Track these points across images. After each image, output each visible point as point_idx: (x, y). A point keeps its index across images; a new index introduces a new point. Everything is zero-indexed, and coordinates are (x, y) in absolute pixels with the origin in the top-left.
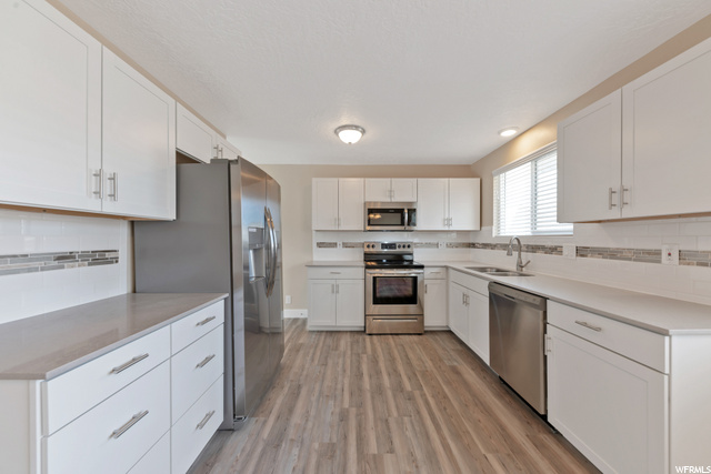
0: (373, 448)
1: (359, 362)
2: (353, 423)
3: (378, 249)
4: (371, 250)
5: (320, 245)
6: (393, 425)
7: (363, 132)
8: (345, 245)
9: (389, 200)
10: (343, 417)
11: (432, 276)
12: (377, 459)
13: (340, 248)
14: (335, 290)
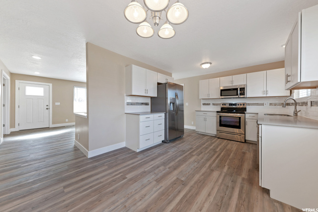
2: (193, 150)
3: (227, 106)
4: (224, 106)
5: (204, 104)
7: (211, 63)
8: (214, 104)
9: (231, 85)
11: (250, 118)
13: (211, 105)
14: (205, 120)
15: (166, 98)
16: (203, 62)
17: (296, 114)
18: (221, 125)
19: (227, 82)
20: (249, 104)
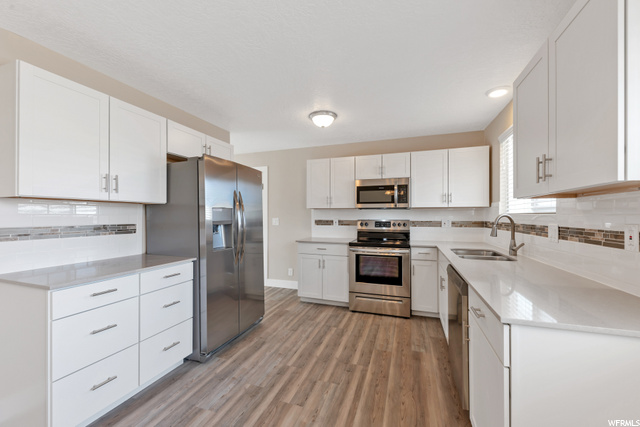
0: (288, 398)
1: (326, 333)
2: (286, 378)
3: (372, 227)
4: (364, 228)
5: (318, 222)
6: (318, 386)
7: (335, 116)
8: (341, 223)
9: (379, 177)
10: (281, 372)
12: (286, 407)
13: (335, 225)
14: (322, 265)
15: (199, 207)
16: (315, 109)
17: (514, 250)
18: (360, 278)
19: (369, 169)
20: (415, 224)
